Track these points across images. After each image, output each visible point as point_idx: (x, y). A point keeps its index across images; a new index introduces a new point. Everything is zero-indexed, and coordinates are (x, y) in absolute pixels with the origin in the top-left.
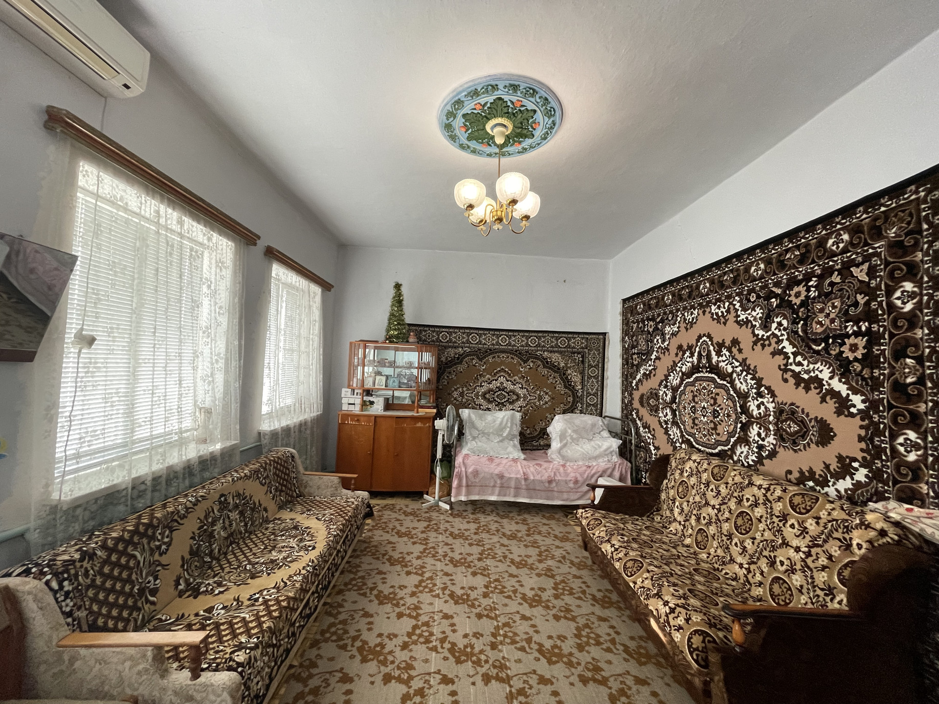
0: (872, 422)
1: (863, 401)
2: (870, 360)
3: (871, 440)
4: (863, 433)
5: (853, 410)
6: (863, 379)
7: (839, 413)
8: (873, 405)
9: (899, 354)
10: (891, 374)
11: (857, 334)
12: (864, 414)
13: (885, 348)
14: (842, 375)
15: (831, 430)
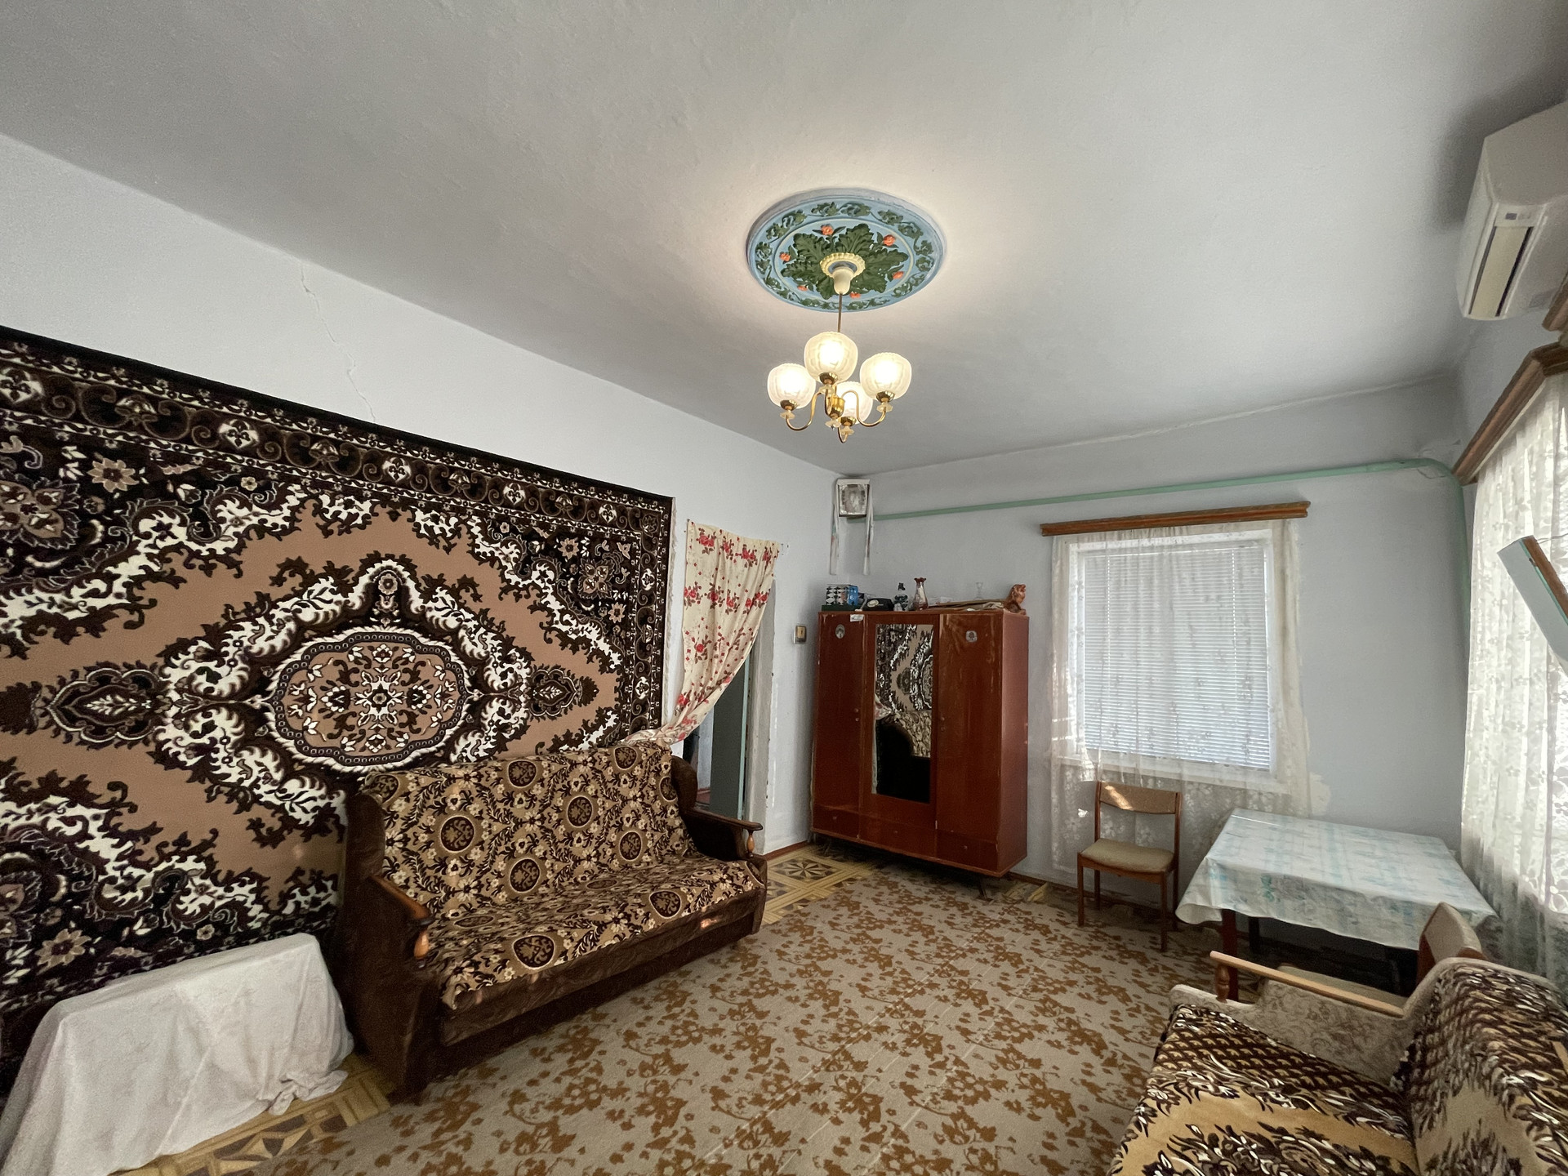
0: (624, 674)
1: (619, 658)
2: (625, 624)
3: (623, 689)
4: (618, 684)
5: (612, 667)
6: (621, 639)
7: (602, 670)
8: (626, 660)
9: (643, 621)
10: (638, 636)
11: (620, 601)
12: (619, 669)
13: (634, 615)
14: (608, 636)
15: (595, 687)
